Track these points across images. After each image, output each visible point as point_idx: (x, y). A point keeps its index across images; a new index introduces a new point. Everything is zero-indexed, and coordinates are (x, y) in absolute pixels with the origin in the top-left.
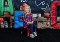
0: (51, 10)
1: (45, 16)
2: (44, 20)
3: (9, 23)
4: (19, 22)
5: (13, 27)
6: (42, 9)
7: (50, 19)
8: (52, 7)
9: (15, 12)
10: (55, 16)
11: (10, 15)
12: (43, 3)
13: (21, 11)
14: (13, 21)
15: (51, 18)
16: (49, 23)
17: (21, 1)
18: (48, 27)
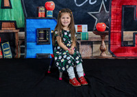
0: (110, 16)
1: (96, 30)
3: (13, 47)
4: (37, 44)
5: (23, 57)
6: (90, 13)
7: (107, 36)
8: (113, 8)
10: (120, 29)
11: (17, 29)
12: (91, 1)
13: (42, 18)
15: (109, 34)
18: (105, 55)
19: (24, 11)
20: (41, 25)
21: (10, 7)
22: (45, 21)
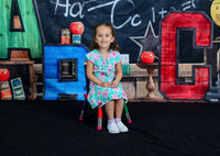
0: (161, 42)
2: (140, 73)
3: (27, 85)
4: (59, 81)
5: (39, 98)
6: (132, 38)
7: (156, 70)
8: (164, 32)
9: (46, 48)
10: (174, 60)
11: (31, 59)
12: (133, 21)
13: (65, 45)
14: (41, 77)
15: (159, 67)
16: (153, 84)
17: (66, 15)
18: (152, 96)
20: (64, 54)
21: (22, 30)
22: (71, 48)
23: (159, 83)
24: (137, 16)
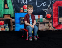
0: (53, 11)
1: (46, 17)
2: (46, 21)
3: (10, 26)
4: (20, 24)
5: (13, 30)
6: (43, 10)
7: (52, 20)
8: (54, 7)
9: (16, 14)
12: (44, 4)
13: (22, 13)
14: (14, 23)
16: (51, 25)
17: (22, 3)
19: (14, 10)
20: (22, 16)
21: (8, 8)
22: (24, 14)
23: (53, 24)
24: (45, 2)
